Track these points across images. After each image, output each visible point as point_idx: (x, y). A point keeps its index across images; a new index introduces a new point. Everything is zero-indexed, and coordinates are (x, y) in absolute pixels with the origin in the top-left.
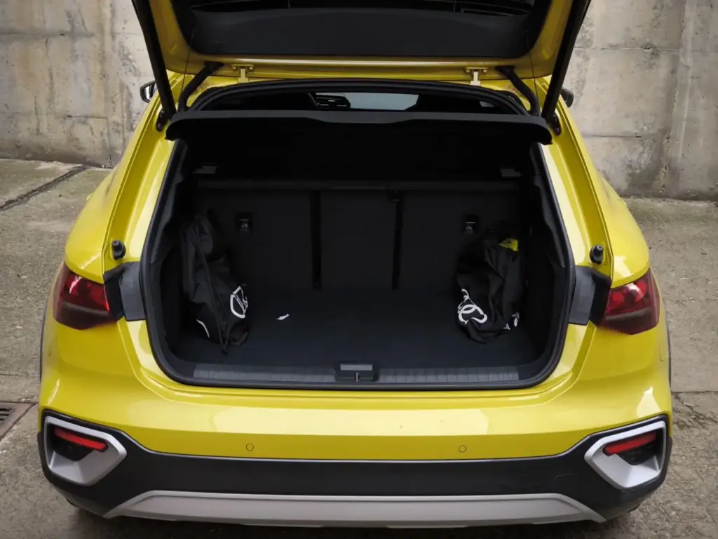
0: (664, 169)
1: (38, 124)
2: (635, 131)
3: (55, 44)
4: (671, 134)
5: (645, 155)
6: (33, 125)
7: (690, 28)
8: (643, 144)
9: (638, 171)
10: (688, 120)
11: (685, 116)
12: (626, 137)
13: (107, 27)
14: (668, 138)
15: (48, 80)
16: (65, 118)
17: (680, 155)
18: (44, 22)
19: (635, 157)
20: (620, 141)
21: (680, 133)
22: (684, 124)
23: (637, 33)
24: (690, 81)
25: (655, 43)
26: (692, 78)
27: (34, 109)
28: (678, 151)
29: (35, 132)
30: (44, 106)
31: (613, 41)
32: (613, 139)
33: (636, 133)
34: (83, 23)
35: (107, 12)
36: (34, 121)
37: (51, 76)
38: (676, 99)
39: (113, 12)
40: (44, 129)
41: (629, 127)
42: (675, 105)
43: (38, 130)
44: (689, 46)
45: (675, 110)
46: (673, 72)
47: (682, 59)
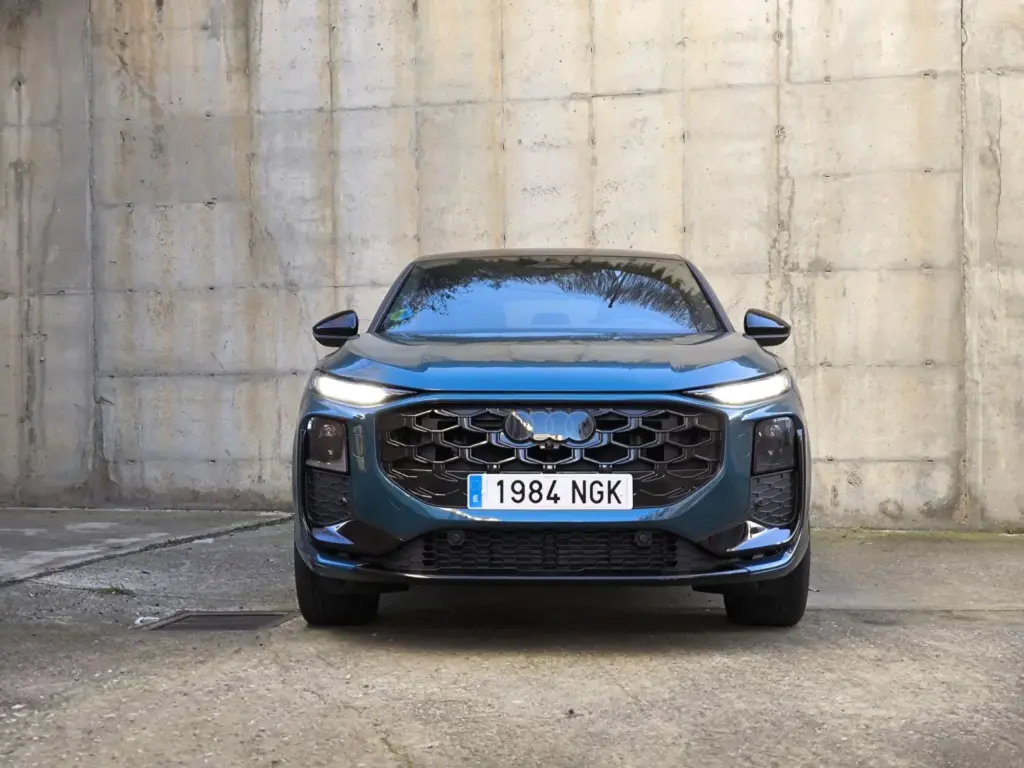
0: (964, 497)
1: (261, 471)
2: (925, 454)
3: (285, 384)
4: (967, 455)
5: (940, 482)
6: (255, 473)
8: (936, 469)
9: (934, 500)
10: (983, 441)
11: (981, 437)
12: (915, 461)
14: (964, 462)
15: (276, 421)
17: (981, 481)
18: (276, 361)
20: (909, 465)
21: (978, 455)
22: (981, 444)
23: (916, 349)
24: (981, 398)
25: (936, 357)
26: (984, 394)
27: (257, 453)
28: (977, 477)
29: (256, 479)
30: (268, 450)
31: (891, 357)
32: (901, 464)
33: (927, 457)
36: (257, 468)
37: (279, 417)
38: (969, 416)
40: (266, 476)
41: (918, 450)
42: (968, 424)
43: (260, 477)
44: (976, 360)
45: (967, 428)
46: (961, 387)
47: (968, 374)
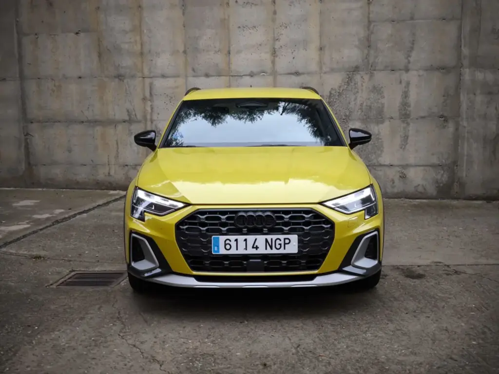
0: (456, 183)
1: (109, 170)
2: (438, 163)
3: (120, 127)
4: (459, 163)
5: (445, 176)
6: (106, 171)
7: (464, 106)
8: (443, 170)
9: (441, 185)
10: (467, 156)
12: (433, 166)
13: (149, 117)
14: (457, 166)
15: (115, 146)
16: (124, 167)
17: (464, 175)
18: (115, 115)
19: (439, 177)
20: (430, 168)
21: (464, 163)
23: (435, 110)
24: (466, 135)
25: (445, 114)
26: (468, 132)
27: (107, 162)
28: (463, 173)
29: (107, 174)
30: (113, 161)
31: (422, 114)
32: (426, 168)
33: (439, 164)
34: (136, 115)
35: (149, 109)
36: (107, 169)
37: (117, 144)
38: (460, 144)
39: (152, 109)
40: (112, 173)
41: (435, 160)
42: (459, 147)
43: (109, 173)
44: (464, 116)
45: (459, 150)
46: (457, 129)
47: (461, 123)
